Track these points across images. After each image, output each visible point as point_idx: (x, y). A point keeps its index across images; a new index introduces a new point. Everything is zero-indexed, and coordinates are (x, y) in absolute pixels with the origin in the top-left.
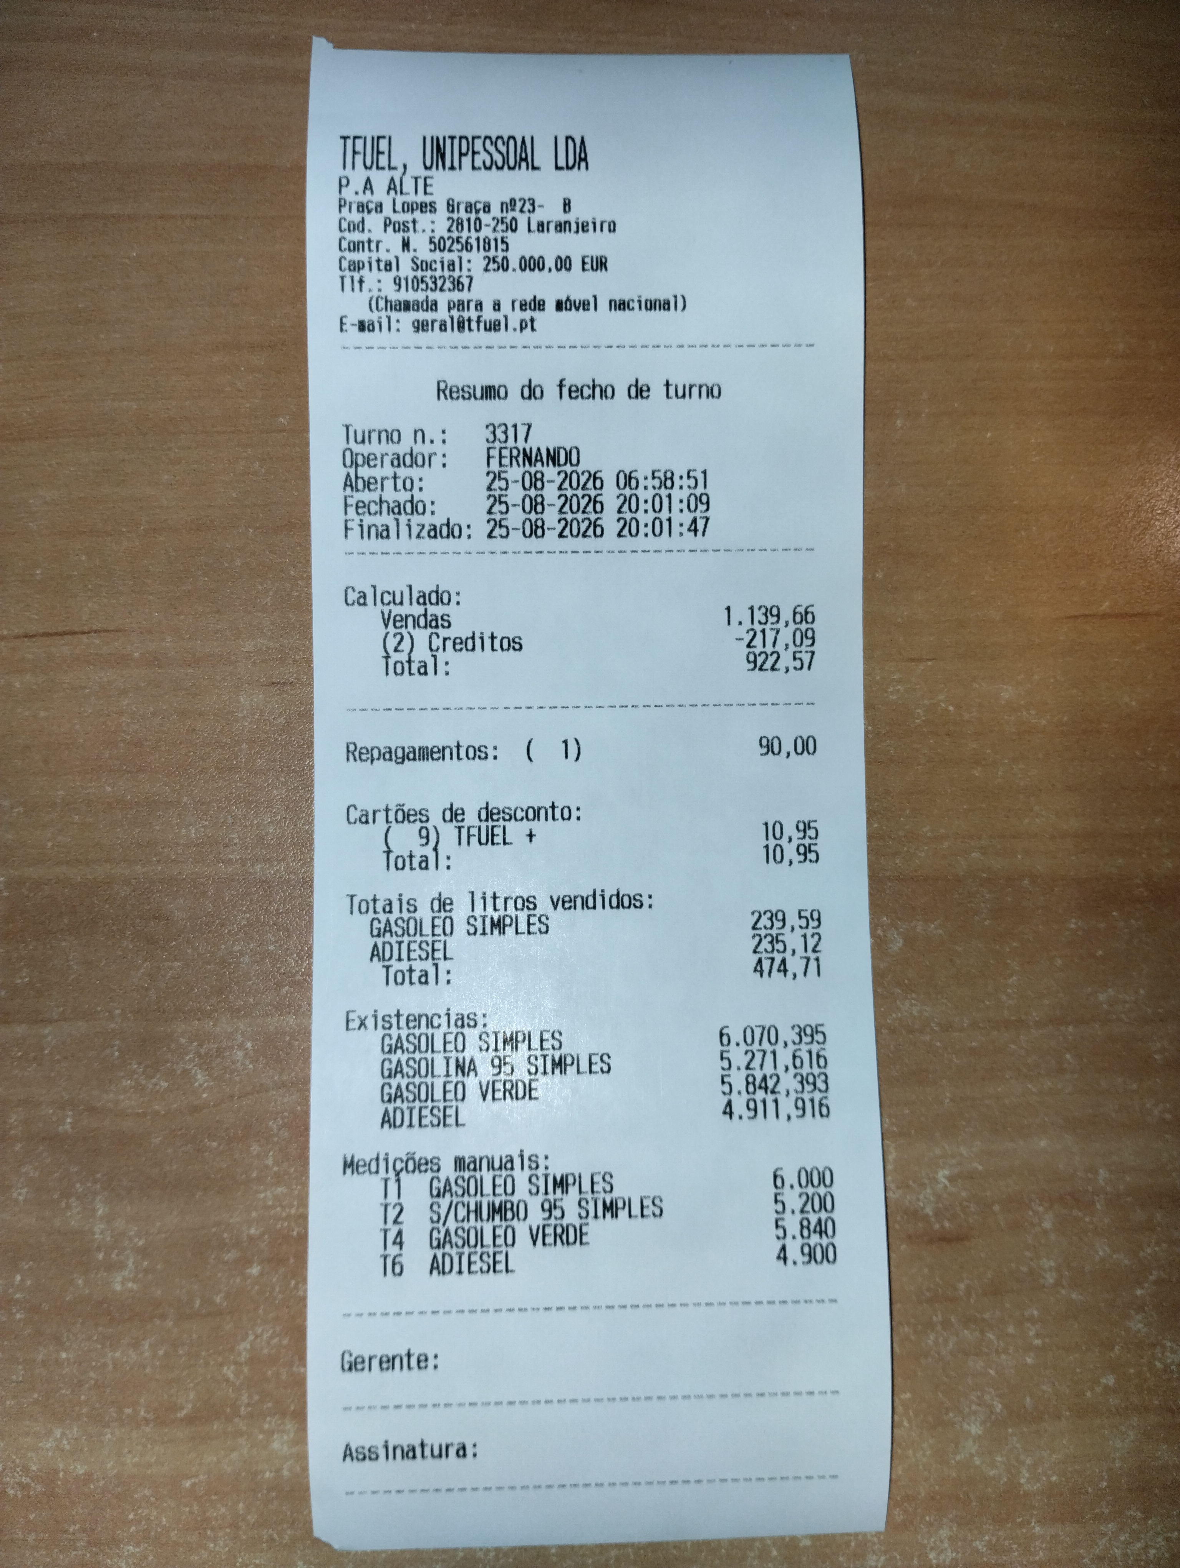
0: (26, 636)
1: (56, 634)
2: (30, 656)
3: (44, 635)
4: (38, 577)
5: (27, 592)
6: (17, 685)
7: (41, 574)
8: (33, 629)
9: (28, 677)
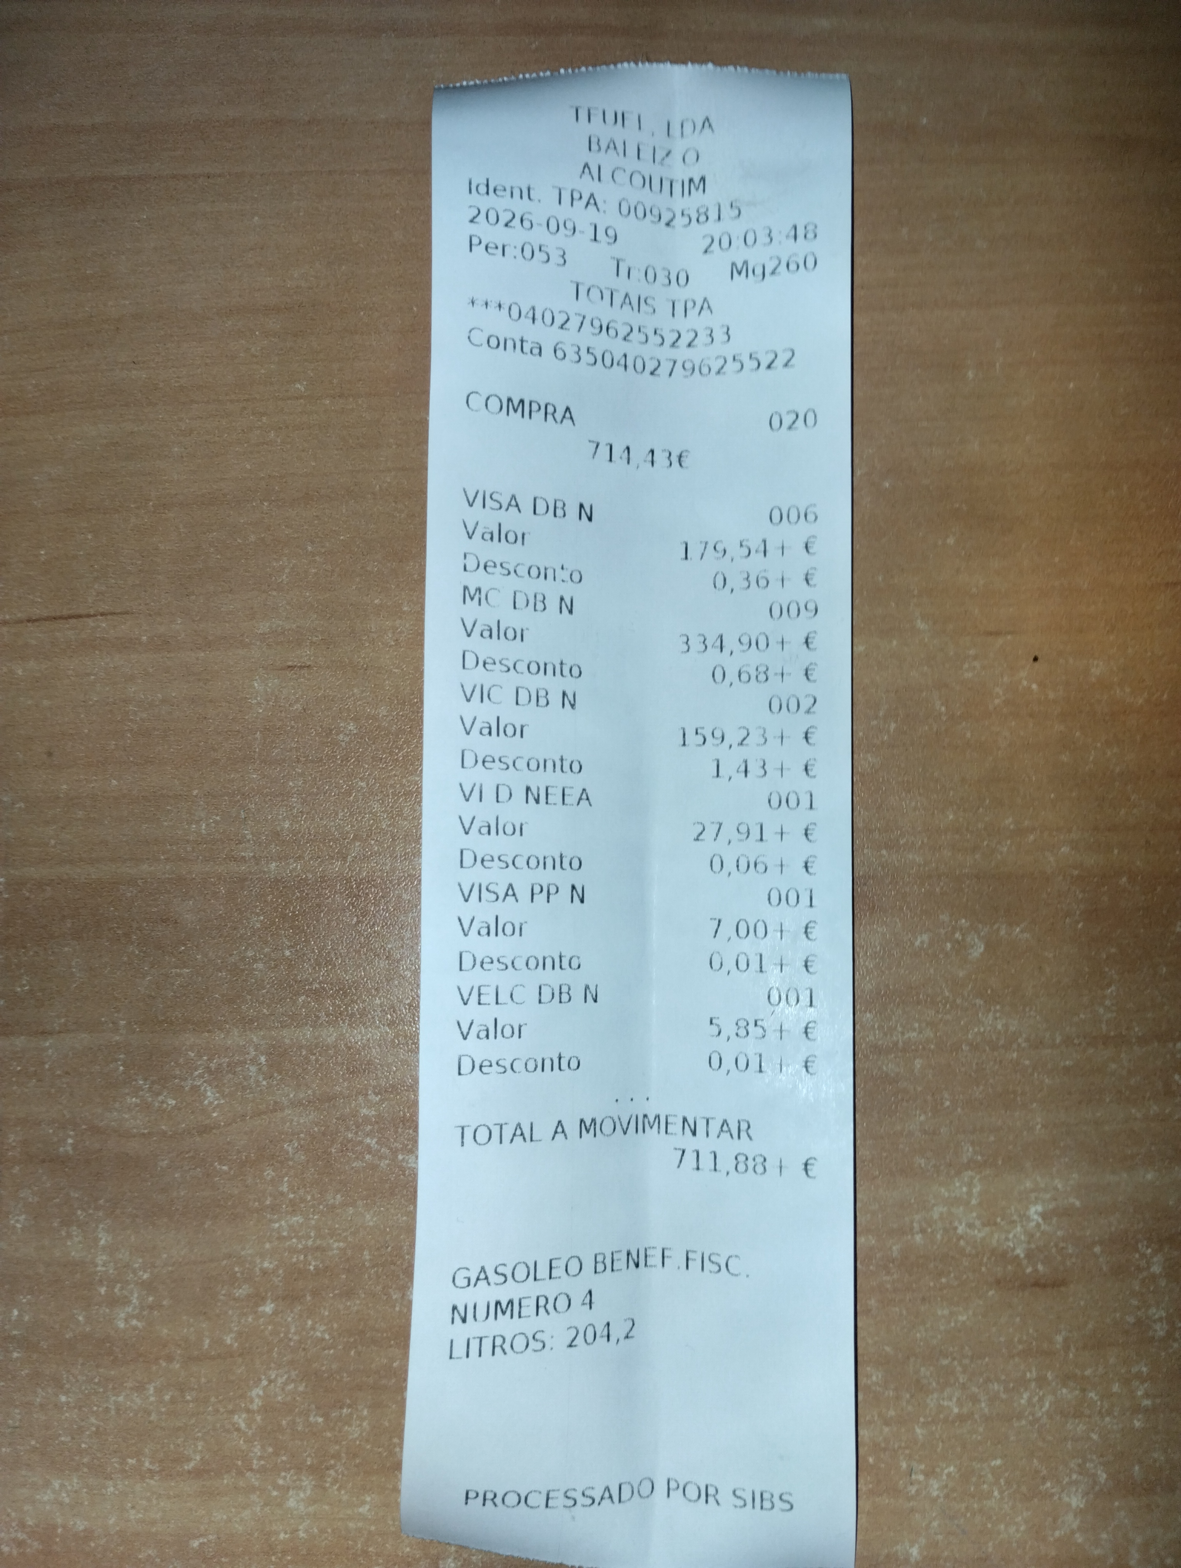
0: (29, 621)
1: (61, 618)
2: (34, 642)
3: (47, 619)
4: (43, 559)
5: (31, 573)
6: (20, 672)
7: (46, 554)
8: (36, 612)
9: (32, 664)
